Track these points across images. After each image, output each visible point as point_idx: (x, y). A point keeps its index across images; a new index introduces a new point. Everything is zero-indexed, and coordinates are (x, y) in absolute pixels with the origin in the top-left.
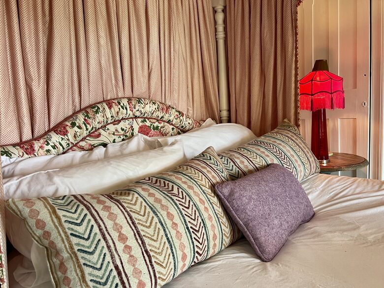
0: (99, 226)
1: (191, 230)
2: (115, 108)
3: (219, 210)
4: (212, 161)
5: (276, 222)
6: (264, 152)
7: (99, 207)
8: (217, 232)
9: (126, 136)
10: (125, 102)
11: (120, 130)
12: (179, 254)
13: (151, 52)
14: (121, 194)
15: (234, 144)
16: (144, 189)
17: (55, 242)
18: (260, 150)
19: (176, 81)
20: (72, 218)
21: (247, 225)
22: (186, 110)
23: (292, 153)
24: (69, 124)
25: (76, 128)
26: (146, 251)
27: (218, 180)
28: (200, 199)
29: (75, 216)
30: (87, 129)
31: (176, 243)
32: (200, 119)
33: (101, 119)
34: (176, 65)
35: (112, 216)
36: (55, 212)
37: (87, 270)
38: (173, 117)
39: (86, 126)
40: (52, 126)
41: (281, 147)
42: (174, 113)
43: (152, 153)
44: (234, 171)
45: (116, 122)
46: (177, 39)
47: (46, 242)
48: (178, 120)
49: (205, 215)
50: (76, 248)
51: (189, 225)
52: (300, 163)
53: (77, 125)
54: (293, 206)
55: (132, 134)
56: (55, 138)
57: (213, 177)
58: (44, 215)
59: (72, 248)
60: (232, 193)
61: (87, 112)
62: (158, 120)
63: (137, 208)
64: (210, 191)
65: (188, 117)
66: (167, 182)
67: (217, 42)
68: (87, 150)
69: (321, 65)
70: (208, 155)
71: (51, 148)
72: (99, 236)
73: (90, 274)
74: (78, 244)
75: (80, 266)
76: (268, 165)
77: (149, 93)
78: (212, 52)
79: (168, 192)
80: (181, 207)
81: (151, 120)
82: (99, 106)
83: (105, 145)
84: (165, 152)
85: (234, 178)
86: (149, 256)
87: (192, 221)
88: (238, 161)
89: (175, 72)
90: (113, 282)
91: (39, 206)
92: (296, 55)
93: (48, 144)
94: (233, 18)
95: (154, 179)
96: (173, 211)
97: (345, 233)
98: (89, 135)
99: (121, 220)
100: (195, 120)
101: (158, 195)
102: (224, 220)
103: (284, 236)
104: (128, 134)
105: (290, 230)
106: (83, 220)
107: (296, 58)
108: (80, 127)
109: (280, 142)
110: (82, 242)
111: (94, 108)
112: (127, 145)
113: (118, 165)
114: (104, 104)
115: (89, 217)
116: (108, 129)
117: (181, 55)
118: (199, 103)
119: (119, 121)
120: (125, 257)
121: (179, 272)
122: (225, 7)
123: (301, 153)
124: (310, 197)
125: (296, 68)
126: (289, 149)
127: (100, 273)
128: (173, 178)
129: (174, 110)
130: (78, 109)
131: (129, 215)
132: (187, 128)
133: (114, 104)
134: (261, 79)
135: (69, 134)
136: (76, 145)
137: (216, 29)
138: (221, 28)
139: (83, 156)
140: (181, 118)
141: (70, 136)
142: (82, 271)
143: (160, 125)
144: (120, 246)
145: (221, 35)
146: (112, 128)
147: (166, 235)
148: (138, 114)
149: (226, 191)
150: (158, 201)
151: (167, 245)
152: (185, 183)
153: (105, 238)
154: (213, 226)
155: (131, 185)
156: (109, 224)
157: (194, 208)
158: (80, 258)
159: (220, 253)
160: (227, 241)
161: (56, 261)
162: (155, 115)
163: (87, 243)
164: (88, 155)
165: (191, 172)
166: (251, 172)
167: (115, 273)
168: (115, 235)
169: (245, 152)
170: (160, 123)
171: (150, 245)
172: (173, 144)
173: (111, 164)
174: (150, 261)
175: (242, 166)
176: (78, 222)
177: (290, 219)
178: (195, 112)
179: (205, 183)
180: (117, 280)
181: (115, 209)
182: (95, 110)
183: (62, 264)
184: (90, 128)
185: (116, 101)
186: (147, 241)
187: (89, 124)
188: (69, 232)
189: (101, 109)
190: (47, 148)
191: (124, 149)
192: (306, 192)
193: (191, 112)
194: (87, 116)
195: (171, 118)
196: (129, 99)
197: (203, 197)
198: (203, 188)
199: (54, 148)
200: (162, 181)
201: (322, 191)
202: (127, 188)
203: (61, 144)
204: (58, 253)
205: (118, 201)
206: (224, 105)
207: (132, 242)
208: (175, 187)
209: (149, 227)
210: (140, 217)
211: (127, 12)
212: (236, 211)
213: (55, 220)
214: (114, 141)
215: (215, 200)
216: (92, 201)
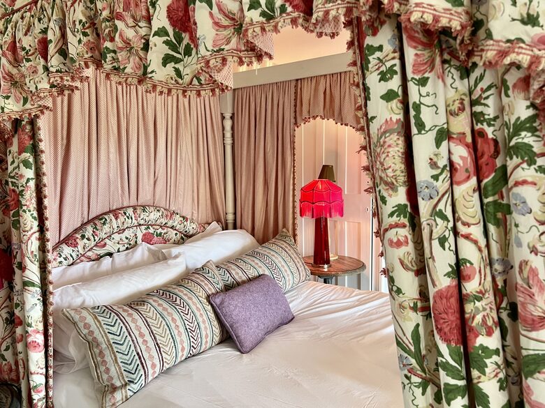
0: (126, 327)
1: (189, 330)
2: (121, 218)
3: (212, 315)
4: (210, 275)
5: (254, 324)
6: (257, 264)
7: (125, 314)
8: (208, 332)
9: (130, 244)
10: (130, 211)
11: (124, 239)
12: (180, 347)
13: (157, 162)
14: (137, 305)
15: (235, 253)
16: (154, 301)
17: (97, 337)
18: (254, 261)
19: (181, 187)
20: (108, 322)
21: (232, 326)
22: (191, 214)
23: (283, 263)
24: (78, 236)
25: (85, 240)
26: (157, 344)
27: (214, 291)
28: (197, 308)
29: (110, 320)
30: (95, 240)
31: (178, 339)
32: (204, 222)
33: (108, 230)
34: (182, 171)
35: (134, 321)
36: (96, 318)
37: (119, 356)
38: (176, 222)
39: (94, 238)
40: (62, 239)
41: (274, 258)
42: (178, 218)
43: (159, 266)
44: (229, 282)
45: (121, 231)
46: (184, 147)
47: (90, 338)
48: (182, 225)
49: (200, 320)
50: (112, 341)
51: (188, 327)
52: (289, 272)
53: (87, 237)
54: (271, 311)
55: (136, 242)
56: (67, 250)
57: (209, 289)
58: (90, 320)
59: (109, 341)
60: (222, 303)
61: (95, 224)
62: (161, 227)
63: (151, 314)
64: (205, 301)
65: (192, 221)
66: (171, 295)
67: (224, 146)
68: (93, 260)
69: (326, 172)
70: (207, 269)
71: (63, 260)
72: (126, 334)
73: (121, 358)
74: (113, 339)
75: (114, 353)
76: (260, 276)
77: (154, 200)
78: (219, 157)
79: (173, 303)
80: (182, 314)
81: (155, 227)
82: (106, 217)
83: (110, 254)
84: (169, 265)
85: (228, 288)
86: (159, 347)
87: (190, 324)
88: (233, 272)
89: (181, 179)
90: (135, 363)
91: (85, 313)
92: (294, 173)
93: (60, 257)
94: (240, 128)
95: (161, 292)
96: (176, 316)
97: (307, 332)
98: (96, 246)
99: (140, 322)
100: (199, 224)
101: (165, 305)
102: (215, 323)
103: (260, 335)
104: (131, 243)
105: (266, 330)
106: (115, 323)
107: (294, 175)
108: (88, 239)
109: (274, 253)
110: (116, 337)
111: (101, 219)
112: (132, 255)
113: (130, 279)
114: (111, 215)
115: (119, 321)
116: (113, 239)
117: (187, 162)
118: (204, 206)
119: (124, 230)
120: (143, 348)
121: (179, 360)
122: (233, 114)
123: (292, 264)
124: (291, 305)
125: (294, 184)
126: (281, 260)
127: (127, 357)
128: (176, 291)
129: (178, 216)
130: (86, 220)
131: (145, 320)
132: (191, 233)
133: (120, 215)
134: (264, 188)
135: (79, 246)
136: (83, 255)
137: (224, 134)
138: (228, 135)
139: (92, 266)
140: (185, 223)
141: (80, 248)
142: (115, 356)
143: (163, 232)
144: (140, 340)
145: (229, 141)
146: (117, 237)
147: (171, 334)
148: (142, 222)
149: (218, 300)
150: (165, 309)
151: (171, 340)
152: (186, 295)
153: (130, 335)
154: (206, 328)
155: (143, 297)
156: (133, 326)
157: (192, 314)
158: (114, 348)
159: (210, 348)
160: (217, 339)
161: (97, 351)
162: (158, 222)
163: (119, 338)
164: (96, 265)
165: (191, 285)
166: (244, 282)
167: (137, 357)
168: (137, 333)
169: (241, 264)
170: (163, 229)
171: (160, 340)
172: (176, 257)
173: (124, 278)
174: (160, 351)
175: (237, 277)
176: (113, 324)
177: (266, 321)
178: (200, 215)
179: (202, 294)
180: (138, 362)
181: (136, 315)
182: (102, 222)
183: (101, 352)
184: (97, 239)
185: (122, 212)
186: (157, 337)
187: (96, 235)
188: (107, 331)
189: (108, 221)
190: (59, 260)
191: (130, 259)
192: (288, 300)
193: (195, 215)
194: (96, 228)
195: (175, 224)
196: (135, 208)
197: (199, 306)
198: (200, 298)
199: (66, 260)
200: (168, 293)
201: (306, 298)
202: (141, 300)
203: (71, 256)
204: (98, 345)
205: (137, 310)
206: (230, 209)
207: (148, 338)
208: (178, 299)
209: (159, 328)
210: (153, 321)
211: (136, 129)
212: (225, 316)
213: (97, 323)
214: (119, 251)
215: (209, 308)
216: (118, 310)
